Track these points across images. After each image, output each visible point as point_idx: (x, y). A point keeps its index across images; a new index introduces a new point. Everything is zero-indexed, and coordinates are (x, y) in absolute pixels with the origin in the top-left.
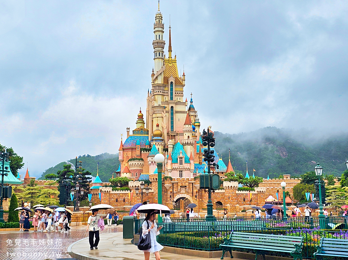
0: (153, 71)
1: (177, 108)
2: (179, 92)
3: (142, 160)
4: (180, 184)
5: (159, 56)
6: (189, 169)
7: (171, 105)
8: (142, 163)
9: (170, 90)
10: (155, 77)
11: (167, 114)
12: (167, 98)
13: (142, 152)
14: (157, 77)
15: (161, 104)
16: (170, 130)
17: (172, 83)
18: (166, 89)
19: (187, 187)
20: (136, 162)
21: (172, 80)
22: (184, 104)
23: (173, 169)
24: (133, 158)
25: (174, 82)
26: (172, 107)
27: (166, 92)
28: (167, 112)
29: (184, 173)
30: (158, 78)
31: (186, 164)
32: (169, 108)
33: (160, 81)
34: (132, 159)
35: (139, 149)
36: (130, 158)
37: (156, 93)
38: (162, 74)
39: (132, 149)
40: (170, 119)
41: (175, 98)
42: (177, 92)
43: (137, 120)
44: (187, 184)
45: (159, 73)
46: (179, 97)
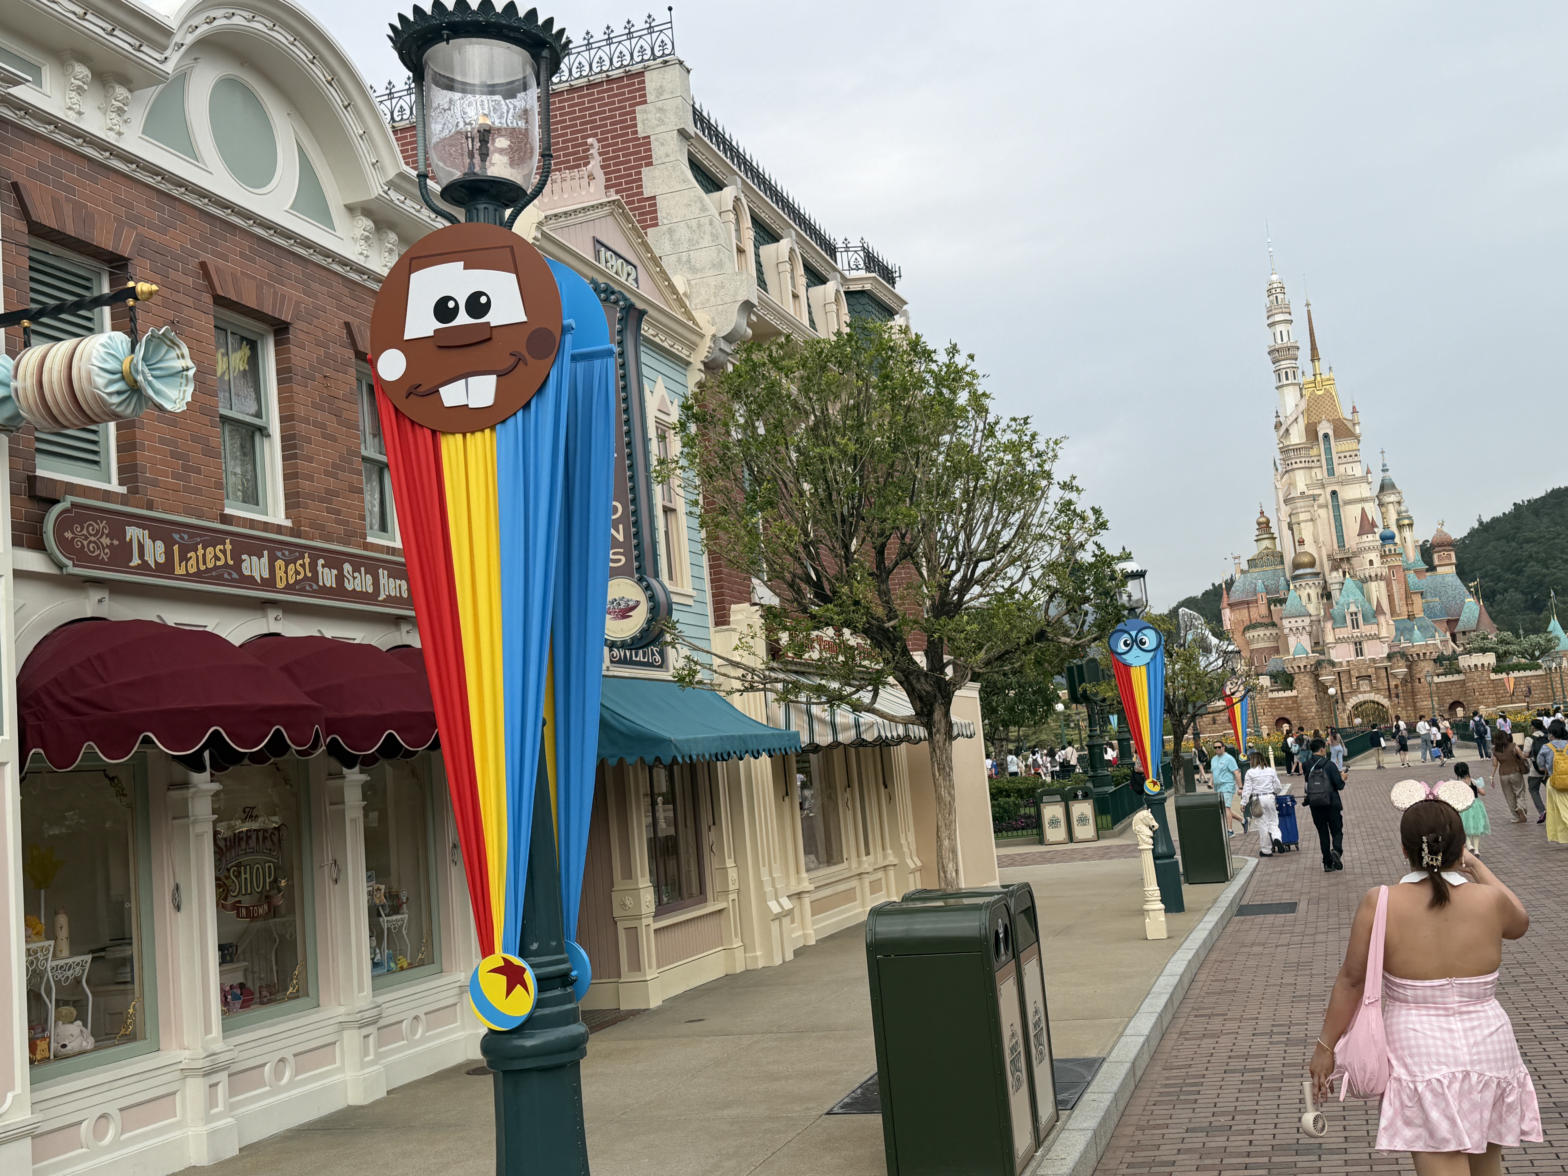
0: (1278, 416)
1: (1347, 493)
2: (1347, 454)
3: (1274, 625)
4: (1355, 673)
5: (1287, 379)
6: (1376, 637)
7: (1329, 490)
8: (1274, 632)
9: (1323, 454)
10: (1283, 429)
11: (1322, 512)
12: (1320, 474)
13: (1272, 607)
14: (1287, 430)
15: (1305, 490)
16: (1336, 547)
17: (1326, 436)
18: (1314, 452)
19: (1374, 676)
20: (1261, 632)
21: (1325, 428)
22: (1364, 479)
23: (1338, 641)
24: (1254, 621)
25: (1331, 433)
26: (1334, 493)
27: (1315, 459)
28: (1320, 506)
29: (1365, 646)
30: (1291, 431)
31: (1368, 627)
32: (1325, 496)
33: (1297, 436)
34: (1253, 626)
35: (1265, 601)
36: (1247, 623)
37: (1290, 467)
38: (1300, 419)
39: (1248, 603)
40: (1332, 522)
41: (1339, 470)
42: (1342, 455)
43: (1257, 533)
44: (1371, 671)
45: (1292, 419)
46: (1349, 467)
